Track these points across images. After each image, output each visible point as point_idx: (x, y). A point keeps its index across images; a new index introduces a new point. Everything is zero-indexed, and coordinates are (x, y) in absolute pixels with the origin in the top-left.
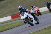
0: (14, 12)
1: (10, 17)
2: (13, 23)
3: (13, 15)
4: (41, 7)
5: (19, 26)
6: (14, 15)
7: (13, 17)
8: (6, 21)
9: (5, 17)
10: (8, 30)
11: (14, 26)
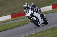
0: (15, 11)
1: (10, 16)
2: (13, 23)
3: (12, 14)
4: (45, 6)
5: (19, 26)
6: (14, 14)
7: (13, 16)
8: (5, 21)
9: (4, 16)
10: (7, 30)
11: (14, 26)
